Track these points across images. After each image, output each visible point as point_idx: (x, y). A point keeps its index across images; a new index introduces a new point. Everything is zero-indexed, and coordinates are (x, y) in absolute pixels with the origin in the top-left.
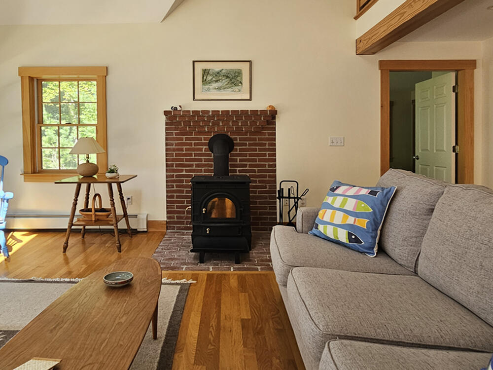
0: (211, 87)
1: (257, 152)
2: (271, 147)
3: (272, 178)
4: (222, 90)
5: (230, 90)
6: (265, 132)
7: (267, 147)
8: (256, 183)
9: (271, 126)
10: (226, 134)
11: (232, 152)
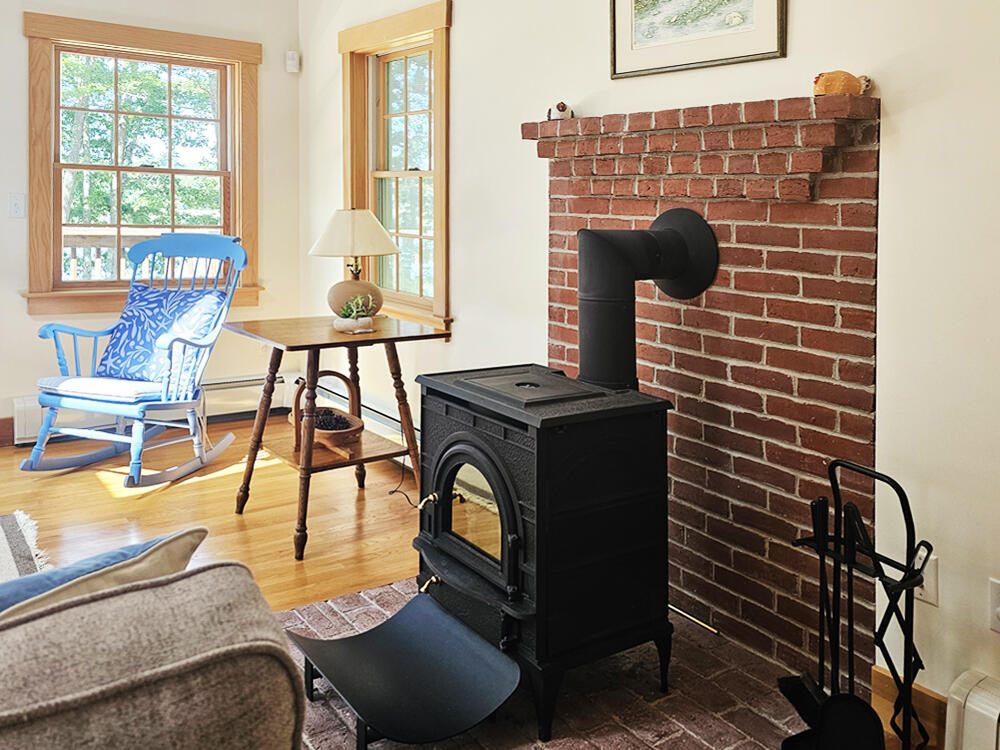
0: (658, 19)
1: (799, 298)
2: (853, 280)
3: (855, 435)
4: (690, 27)
5: (714, 19)
6: (832, 202)
7: (838, 277)
8: (793, 441)
9: (859, 175)
10: (696, 208)
11: (714, 289)
